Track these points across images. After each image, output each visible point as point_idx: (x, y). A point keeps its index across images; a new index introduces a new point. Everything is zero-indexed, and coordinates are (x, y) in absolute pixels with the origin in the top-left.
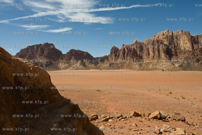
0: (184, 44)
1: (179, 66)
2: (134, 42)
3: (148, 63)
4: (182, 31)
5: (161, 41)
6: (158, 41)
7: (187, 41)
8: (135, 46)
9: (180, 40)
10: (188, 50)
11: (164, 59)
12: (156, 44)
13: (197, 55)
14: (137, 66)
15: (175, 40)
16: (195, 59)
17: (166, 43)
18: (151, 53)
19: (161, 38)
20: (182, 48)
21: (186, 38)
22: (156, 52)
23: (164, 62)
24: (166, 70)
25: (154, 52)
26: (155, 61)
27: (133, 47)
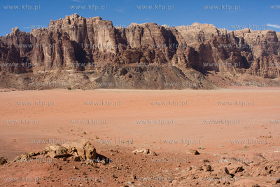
0: (103, 41)
1: (96, 81)
2: (12, 32)
3: (42, 75)
4: (101, 19)
5: (66, 34)
6: (60, 35)
7: (108, 38)
8: (15, 40)
9: (97, 35)
10: (111, 53)
11: (70, 68)
12: (56, 39)
13: (124, 63)
14: (20, 82)
15: (89, 34)
16: (120, 70)
17: (73, 38)
18: (47, 56)
19: (65, 27)
20: (101, 50)
21: (107, 32)
22: (57, 56)
23: (70, 72)
24: (75, 88)
25: (52, 54)
26: (55, 71)
27: (10, 43)
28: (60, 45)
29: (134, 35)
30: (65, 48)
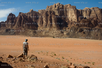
0: (71, 16)
1: (67, 34)
2: (30, 11)
4: (70, 5)
5: (53, 12)
6: (51, 12)
7: (73, 14)
8: (31, 15)
9: (68, 13)
10: (74, 22)
11: (55, 28)
12: (49, 14)
13: (81, 26)
14: (32, 33)
15: (65, 12)
16: (79, 29)
17: (57, 14)
18: (44, 21)
19: (53, 9)
20: (70, 20)
21: (73, 11)
22: (49, 22)
23: (55, 31)
25: (47, 21)
26: (48, 29)
27: (29, 16)
28: (51, 17)
29: (86, 13)
30: (53, 18)
